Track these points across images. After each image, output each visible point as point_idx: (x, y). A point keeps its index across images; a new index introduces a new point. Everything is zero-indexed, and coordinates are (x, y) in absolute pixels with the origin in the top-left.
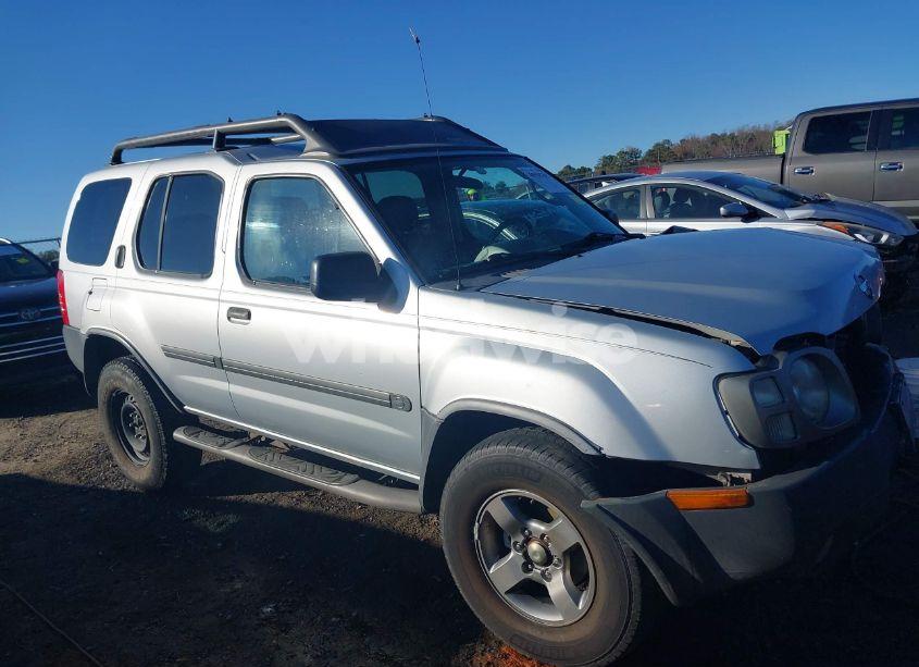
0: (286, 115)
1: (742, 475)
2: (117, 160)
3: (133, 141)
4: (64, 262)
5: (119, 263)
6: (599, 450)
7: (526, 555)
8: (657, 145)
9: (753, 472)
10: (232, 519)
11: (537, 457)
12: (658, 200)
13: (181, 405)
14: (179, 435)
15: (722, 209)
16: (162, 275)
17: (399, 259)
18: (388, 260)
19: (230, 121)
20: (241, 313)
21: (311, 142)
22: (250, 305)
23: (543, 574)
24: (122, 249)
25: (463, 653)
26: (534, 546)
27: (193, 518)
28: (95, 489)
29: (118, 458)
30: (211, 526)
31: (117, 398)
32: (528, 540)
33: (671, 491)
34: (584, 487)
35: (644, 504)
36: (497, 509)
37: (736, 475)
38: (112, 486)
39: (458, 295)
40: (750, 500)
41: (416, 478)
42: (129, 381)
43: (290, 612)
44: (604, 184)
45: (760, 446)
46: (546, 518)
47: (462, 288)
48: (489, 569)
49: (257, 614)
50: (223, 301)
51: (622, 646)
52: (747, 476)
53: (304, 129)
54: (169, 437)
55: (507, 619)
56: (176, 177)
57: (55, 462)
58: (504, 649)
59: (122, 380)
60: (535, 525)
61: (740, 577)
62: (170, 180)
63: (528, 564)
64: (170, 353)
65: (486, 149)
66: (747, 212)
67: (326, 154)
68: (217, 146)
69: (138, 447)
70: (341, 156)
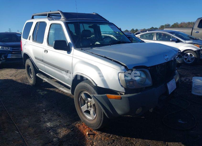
0: (59, 11)
1: (123, 93)
2: (33, 18)
3: (35, 14)
4: (22, 39)
5: (29, 39)
6: (96, 85)
7: (88, 105)
8: (175, 24)
9: (125, 93)
10: (46, 92)
11: (88, 86)
12: (158, 36)
13: (38, 69)
14: (37, 75)
15: (171, 39)
16: (36, 42)
17: (72, 42)
18: (70, 42)
19: (51, 11)
20: (46, 51)
21: (62, 17)
22: (48, 50)
23: (90, 109)
24: (30, 36)
25: (75, 123)
26: (89, 104)
27: (39, 92)
28: (24, 84)
29: (28, 78)
30: (42, 93)
31: (29, 66)
32: (88, 102)
33: (107, 94)
34: (95, 92)
35: (102, 96)
36: (83, 95)
37: (122, 93)
38: (27, 84)
39: (81, 51)
40: (121, 98)
41: (70, 86)
42: (30, 63)
43: (48, 111)
44: (147, 31)
45: (125, 87)
46: (91, 98)
47: (82, 50)
48: (81, 107)
49: (42, 111)
50: (44, 48)
51: (100, 125)
52: (124, 94)
53: (62, 14)
54: (36, 75)
55: (83, 117)
56: (40, 22)
57: (19, 78)
58: (83, 123)
59: (29, 63)
60: (89, 99)
61: (120, 114)
62: (39, 23)
63: (88, 107)
64: (36, 58)
65: (104, 21)
66: (177, 40)
67: (64, 20)
68: (48, 16)
69: (32, 76)
70: (67, 20)
